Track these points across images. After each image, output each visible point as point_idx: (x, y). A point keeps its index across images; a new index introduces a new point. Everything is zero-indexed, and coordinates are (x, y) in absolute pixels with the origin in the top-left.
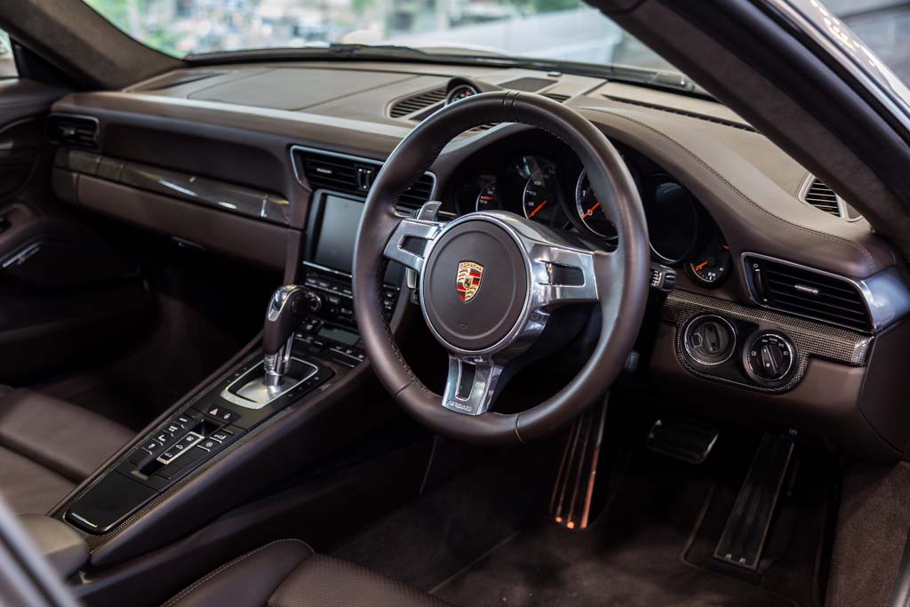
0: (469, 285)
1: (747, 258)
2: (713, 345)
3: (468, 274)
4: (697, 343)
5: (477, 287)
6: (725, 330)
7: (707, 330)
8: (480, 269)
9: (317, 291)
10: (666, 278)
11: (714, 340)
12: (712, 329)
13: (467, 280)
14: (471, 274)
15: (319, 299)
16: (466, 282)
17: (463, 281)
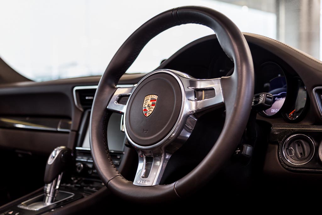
0: (149, 107)
1: (317, 91)
2: (301, 154)
3: (149, 101)
4: (291, 154)
5: (154, 107)
6: (308, 144)
7: (297, 145)
8: (156, 97)
9: (82, 162)
10: (266, 97)
11: (302, 151)
12: (300, 144)
13: (149, 104)
14: (151, 101)
15: (82, 166)
16: (148, 106)
17: (146, 106)
